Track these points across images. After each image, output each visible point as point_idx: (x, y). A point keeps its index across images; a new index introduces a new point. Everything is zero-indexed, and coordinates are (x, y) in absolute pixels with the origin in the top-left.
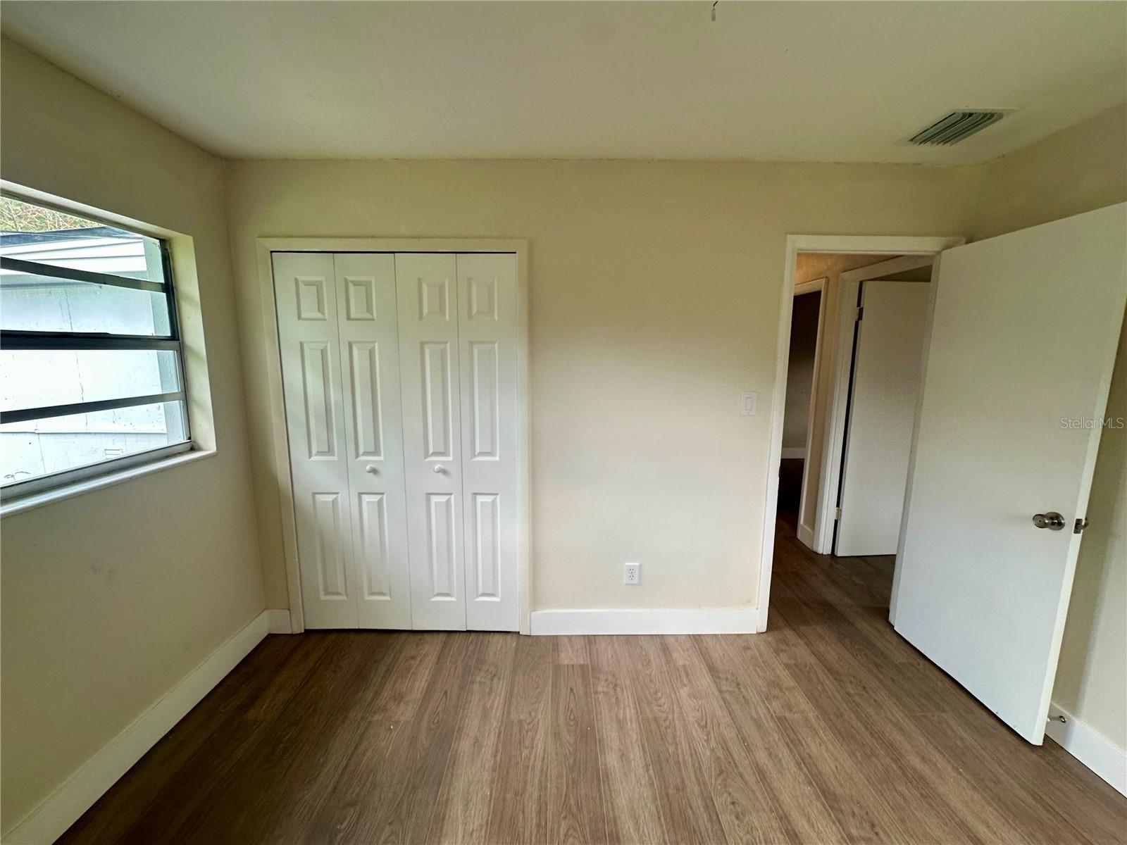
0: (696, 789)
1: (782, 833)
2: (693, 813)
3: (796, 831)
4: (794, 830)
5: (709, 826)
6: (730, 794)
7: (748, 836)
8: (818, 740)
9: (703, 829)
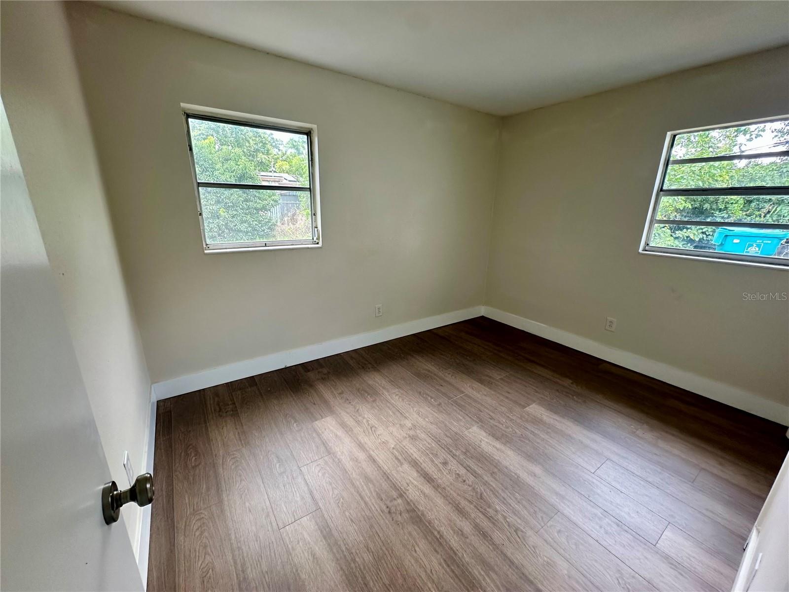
0: (486, 478)
1: (435, 478)
2: (478, 465)
3: (429, 484)
4: (430, 483)
5: (468, 463)
6: (469, 485)
7: (449, 468)
8: (435, 577)
9: (469, 460)
